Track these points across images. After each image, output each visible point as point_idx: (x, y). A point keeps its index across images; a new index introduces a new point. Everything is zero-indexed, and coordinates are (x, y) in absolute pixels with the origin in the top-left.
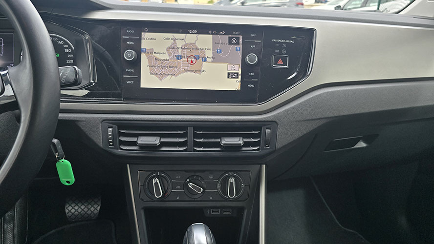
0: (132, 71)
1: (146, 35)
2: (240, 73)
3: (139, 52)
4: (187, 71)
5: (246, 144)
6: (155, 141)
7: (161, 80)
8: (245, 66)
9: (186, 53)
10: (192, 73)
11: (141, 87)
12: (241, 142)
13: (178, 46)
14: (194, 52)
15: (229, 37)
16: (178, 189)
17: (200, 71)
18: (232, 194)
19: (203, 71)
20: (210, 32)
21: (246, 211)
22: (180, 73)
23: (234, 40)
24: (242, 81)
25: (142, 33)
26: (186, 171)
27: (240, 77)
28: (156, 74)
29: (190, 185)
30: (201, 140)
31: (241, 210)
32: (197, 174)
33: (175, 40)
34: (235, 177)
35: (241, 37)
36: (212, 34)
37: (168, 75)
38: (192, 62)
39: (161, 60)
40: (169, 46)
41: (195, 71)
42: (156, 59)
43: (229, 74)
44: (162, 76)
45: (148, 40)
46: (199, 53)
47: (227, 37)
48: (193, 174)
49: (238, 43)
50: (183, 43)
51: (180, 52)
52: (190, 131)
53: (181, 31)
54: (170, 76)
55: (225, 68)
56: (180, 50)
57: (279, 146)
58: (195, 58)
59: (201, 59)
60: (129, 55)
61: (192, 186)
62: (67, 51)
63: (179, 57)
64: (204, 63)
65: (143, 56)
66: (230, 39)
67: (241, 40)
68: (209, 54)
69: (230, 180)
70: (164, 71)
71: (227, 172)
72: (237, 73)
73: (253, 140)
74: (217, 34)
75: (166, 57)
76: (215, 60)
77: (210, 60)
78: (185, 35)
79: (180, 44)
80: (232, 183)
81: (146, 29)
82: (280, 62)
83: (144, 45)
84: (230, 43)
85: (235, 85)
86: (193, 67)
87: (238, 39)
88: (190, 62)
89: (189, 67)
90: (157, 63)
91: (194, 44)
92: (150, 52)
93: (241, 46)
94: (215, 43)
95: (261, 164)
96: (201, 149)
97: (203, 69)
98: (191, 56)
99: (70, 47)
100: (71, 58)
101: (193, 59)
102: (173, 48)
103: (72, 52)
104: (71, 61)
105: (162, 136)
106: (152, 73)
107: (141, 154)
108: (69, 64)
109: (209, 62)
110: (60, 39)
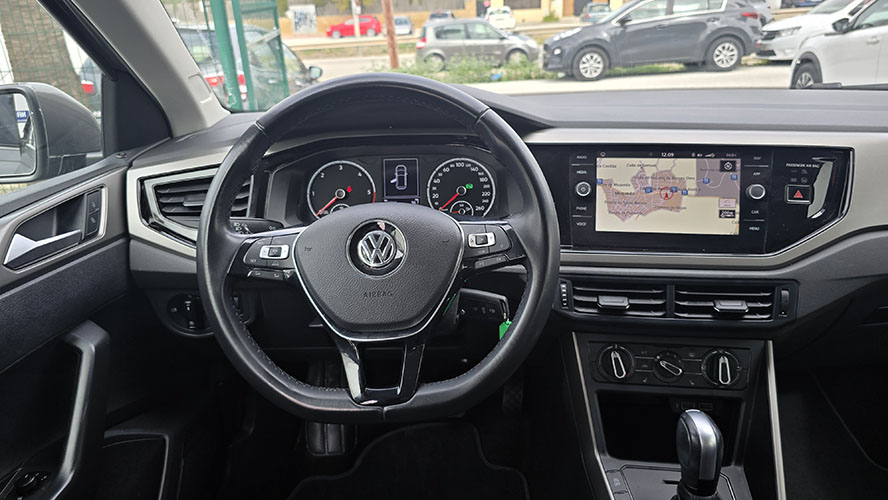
0: (585, 209)
1: (602, 162)
2: (738, 210)
3: (594, 184)
4: (660, 208)
5: (752, 311)
6: (623, 302)
7: (623, 220)
8: (746, 202)
9: (659, 184)
10: (668, 211)
11: (597, 230)
12: (744, 307)
13: (647, 175)
14: (670, 183)
15: (722, 162)
16: (645, 369)
17: (678, 208)
18: (725, 378)
19: (685, 208)
20: (693, 155)
21: (744, 405)
22: (650, 211)
23: (728, 166)
24: (741, 222)
25: (598, 159)
26: (655, 345)
27: (737, 216)
28: (617, 213)
29: (663, 364)
30: (685, 304)
31: (736, 402)
32: (673, 350)
33: (642, 166)
34: (727, 356)
35: (739, 161)
36: (696, 157)
37: (632, 214)
38: (667, 196)
39: (623, 194)
40: (635, 174)
41: (672, 209)
42: (618, 193)
43: (721, 212)
44: (624, 215)
45: (605, 167)
46: (677, 183)
47: (718, 160)
48: (665, 349)
49: (733, 169)
50: (654, 170)
51: (650, 183)
52: (671, 290)
53: (651, 154)
54: (635, 216)
55: (714, 204)
56: (650, 180)
57: (800, 315)
58: (672, 191)
59: (679, 192)
60: (582, 189)
61: (667, 365)
63: (649, 190)
64: (685, 197)
65: (598, 188)
66: (723, 163)
67: (738, 165)
68: (691, 185)
69: (721, 361)
70: (628, 208)
71: (715, 348)
72: (734, 211)
73: (762, 305)
74: (703, 157)
75: (631, 189)
76: (700, 192)
77: (694, 192)
78: (656, 159)
79: (649, 172)
80: (724, 365)
81: (602, 154)
82: (798, 195)
83: (600, 174)
84: (723, 169)
85: (730, 227)
86: (669, 203)
87: (734, 163)
88: (664, 196)
89: (662, 202)
90: (616, 198)
91: (670, 171)
92: (608, 184)
93: (738, 173)
94: (700, 170)
95: (766, 341)
96: (686, 315)
97: (683, 206)
98: (666, 188)
99: (486, 175)
100: (487, 190)
101: (669, 192)
102: (640, 177)
103: (489, 182)
104: (488, 194)
105: (630, 296)
106: (610, 212)
107: (604, 318)
108: (485, 198)
109: (691, 196)
110: (474, 165)
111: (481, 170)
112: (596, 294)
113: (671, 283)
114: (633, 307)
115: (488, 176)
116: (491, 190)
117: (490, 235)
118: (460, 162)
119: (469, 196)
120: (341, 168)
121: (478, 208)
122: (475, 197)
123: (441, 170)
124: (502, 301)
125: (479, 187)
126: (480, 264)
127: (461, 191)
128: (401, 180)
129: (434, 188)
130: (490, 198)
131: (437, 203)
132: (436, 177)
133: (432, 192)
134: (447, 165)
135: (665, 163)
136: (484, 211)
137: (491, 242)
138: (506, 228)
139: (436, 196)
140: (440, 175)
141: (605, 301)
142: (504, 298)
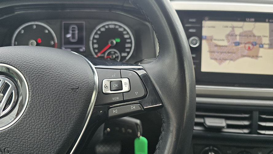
0: (194, 56)
1: (206, 23)
3: (201, 38)
4: (244, 56)
6: (222, 123)
7: (220, 64)
9: (244, 40)
10: (250, 59)
11: (202, 71)
13: (236, 34)
14: (252, 40)
17: (257, 57)
19: (261, 57)
20: (267, 20)
22: (238, 58)
25: (203, 22)
28: (216, 59)
30: (265, 125)
33: (233, 27)
36: (269, 22)
37: (226, 60)
38: (249, 48)
39: (220, 46)
40: (228, 33)
41: (253, 57)
42: (216, 46)
44: (221, 60)
45: (208, 28)
46: (256, 40)
50: (241, 30)
51: (238, 39)
53: (239, 19)
54: (228, 61)
56: (238, 37)
58: (253, 45)
59: (257, 46)
60: (193, 42)
62: (126, 36)
63: (238, 44)
64: (261, 50)
65: (204, 43)
68: (266, 41)
70: (222, 56)
75: (225, 43)
76: (271, 46)
77: (267, 46)
78: (243, 23)
79: (238, 31)
81: (207, 18)
83: (205, 32)
86: (250, 53)
88: (247, 48)
89: (246, 52)
90: (216, 49)
91: (251, 31)
92: (210, 39)
94: (272, 31)
96: (265, 132)
97: (260, 55)
98: (249, 43)
99: (128, 33)
100: (128, 43)
101: (251, 46)
102: (231, 35)
103: (130, 38)
104: (129, 45)
105: (227, 118)
106: (212, 59)
107: (209, 134)
108: (128, 48)
109: (265, 48)
110: (120, 27)
111: (125, 30)
112: (203, 117)
113: (256, 110)
114: (229, 126)
115: (129, 34)
116: (131, 43)
117: (125, 81)
118: (111, 24)
119: (117, 46)
120: (35, 27)
121: (124, 54)
122: (121, 47)
123: (99, 30)
124: (137, 124)
125: (124, 41)
126: (114, 112)
127: (112, 43)
128: (73, 35)
129: (95, 41)
130: (130, 48)
131: (96, 51)
132: (96, 33)
133: (93, 43)
134: (104, 27)
135: (248, 26)
136: (127, 56)
137: (126, 88)
138: (141, 73)
139: (96, 46)
140: (99, 32)
141: (210, 122)
142: (138, 121)
